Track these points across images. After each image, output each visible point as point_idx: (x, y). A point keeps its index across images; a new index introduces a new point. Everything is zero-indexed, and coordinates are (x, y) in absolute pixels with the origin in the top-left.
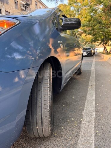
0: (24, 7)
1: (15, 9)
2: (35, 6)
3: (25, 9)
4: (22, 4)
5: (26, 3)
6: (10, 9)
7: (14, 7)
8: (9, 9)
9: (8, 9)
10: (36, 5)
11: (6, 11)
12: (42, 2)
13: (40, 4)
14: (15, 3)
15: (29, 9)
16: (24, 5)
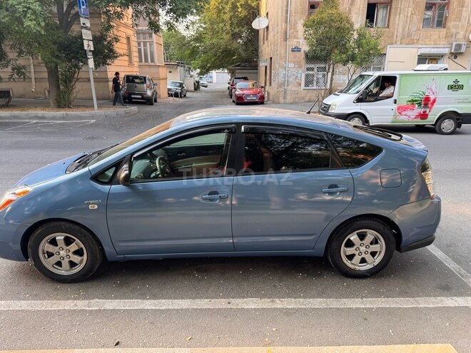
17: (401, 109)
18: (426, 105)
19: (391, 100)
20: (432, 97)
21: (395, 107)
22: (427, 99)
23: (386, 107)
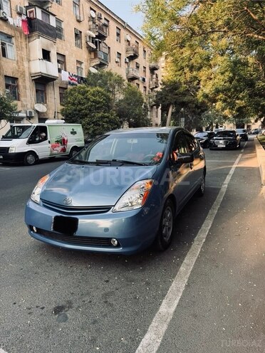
0: (93, 42)
1: (75, 48)
2: (116, 37)
3: (95, 47)
4: (90, 37)
5: (97, 34)
6: (67, 50)
7: (74, 45)
8: (64, 48)
9: (62, 48)
10: (118, 35)
11: (57, 53)
12: (131, 28)
13: (127, 33)
14: (76, 35)
15: (104, 45)
16: (93, 38)
17: (53, 147)
18: (64, 144)
19: (47, 141)
20: (66, 139)
21: (50, 145)
22: (64, 140)
23: (45, 146)
